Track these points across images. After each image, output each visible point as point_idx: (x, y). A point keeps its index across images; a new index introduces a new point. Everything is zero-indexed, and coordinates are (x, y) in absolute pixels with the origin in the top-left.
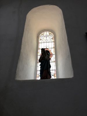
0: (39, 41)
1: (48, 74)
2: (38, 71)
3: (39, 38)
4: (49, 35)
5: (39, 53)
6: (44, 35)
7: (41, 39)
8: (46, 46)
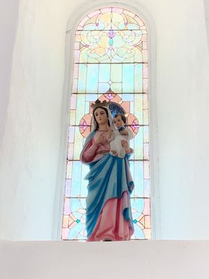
0: (76, 53)
1: (121, 217)
2: (67, 201)
3: (78, 39)
4: (123, 27)
5: (72, 114)
6: (101, 27)
7: (85, 41)
8: (111, 82)
